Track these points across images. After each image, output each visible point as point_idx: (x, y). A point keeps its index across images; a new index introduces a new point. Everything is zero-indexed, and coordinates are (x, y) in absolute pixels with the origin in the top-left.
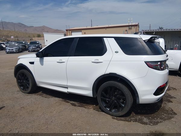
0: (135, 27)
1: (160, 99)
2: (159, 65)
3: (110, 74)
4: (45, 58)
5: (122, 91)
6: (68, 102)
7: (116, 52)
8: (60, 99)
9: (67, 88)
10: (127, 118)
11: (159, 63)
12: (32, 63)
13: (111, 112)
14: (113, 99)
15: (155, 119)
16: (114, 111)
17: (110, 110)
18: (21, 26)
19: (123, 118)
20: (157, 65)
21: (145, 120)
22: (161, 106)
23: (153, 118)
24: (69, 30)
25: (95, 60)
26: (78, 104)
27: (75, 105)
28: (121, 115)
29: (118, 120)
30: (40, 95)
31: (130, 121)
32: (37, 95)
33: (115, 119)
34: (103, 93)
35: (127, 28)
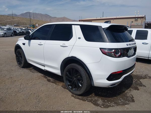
0: (141, 19)
1: (116, 85)
2: (113, 52)
3: (72, 57)
4: (32, 41)
5: (80, 74)
6: (46, 78)
7: (79, 38)
8: (42, 75)
9: (45, 66)
10: (85, 98)
11: (113, 51)
12: (24, 44)
13: (72, 91)
14: (74, 79)
15: (109, 102)
16: (75, 90)
17: (72, 89)
18: (47, 17)
19: (80, 97)
20: (110, 52)
21: (100, 102)
22: (124, 92)
23: (108, 101)
24: (81, 20)
25: (63, 44)
26: (53, 80)
27: (49, 81)
28: (79, 94)
29: (75, 98)
30: (30, 70)
31: (85, 101)
32: (28, 70)
33: (74, 97)
34: (68, 73)
35: (133, 20)
